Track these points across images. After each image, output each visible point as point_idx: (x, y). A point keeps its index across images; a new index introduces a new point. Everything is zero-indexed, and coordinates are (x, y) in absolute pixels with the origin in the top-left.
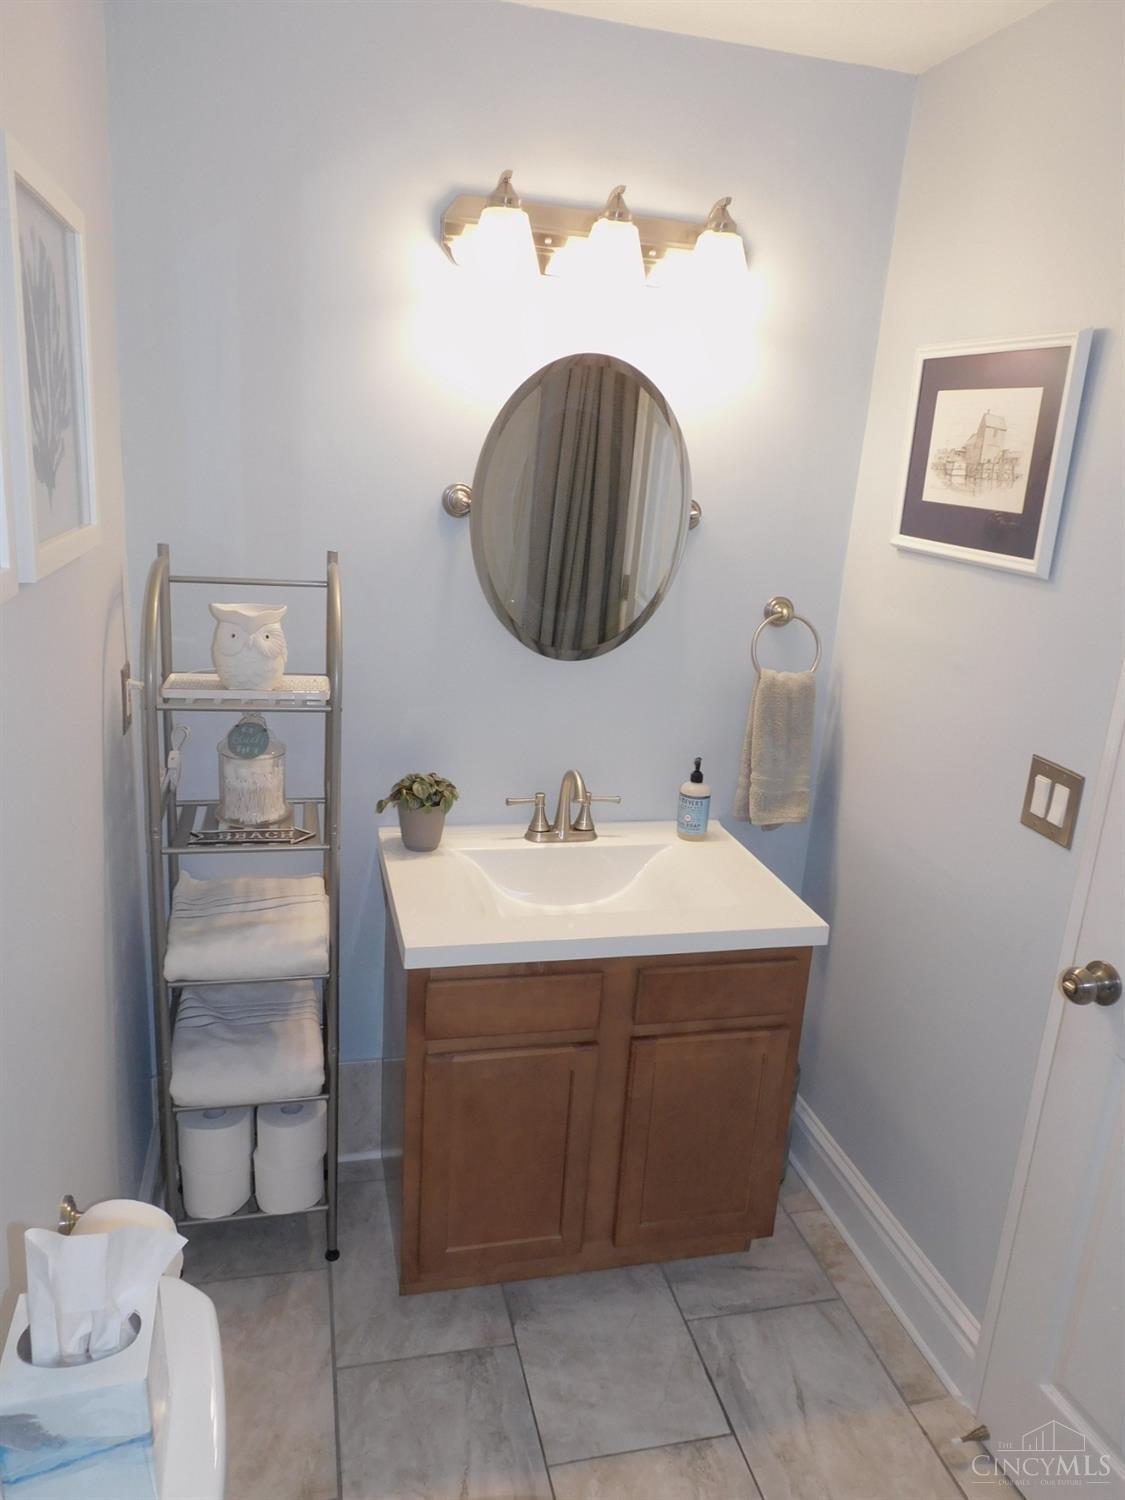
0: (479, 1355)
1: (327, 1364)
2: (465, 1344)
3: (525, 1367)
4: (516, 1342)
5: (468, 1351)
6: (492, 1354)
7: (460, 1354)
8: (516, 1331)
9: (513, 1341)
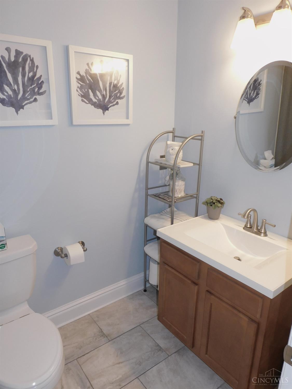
0: (160, 349)
1: (140, 323)
2: (162, 345)
3: (164, 361)
4: (170, 356)
5: (160, 347)
6: (163, 352)
7: (158, 345)
8: (174, 354)
9: (170, 355)
